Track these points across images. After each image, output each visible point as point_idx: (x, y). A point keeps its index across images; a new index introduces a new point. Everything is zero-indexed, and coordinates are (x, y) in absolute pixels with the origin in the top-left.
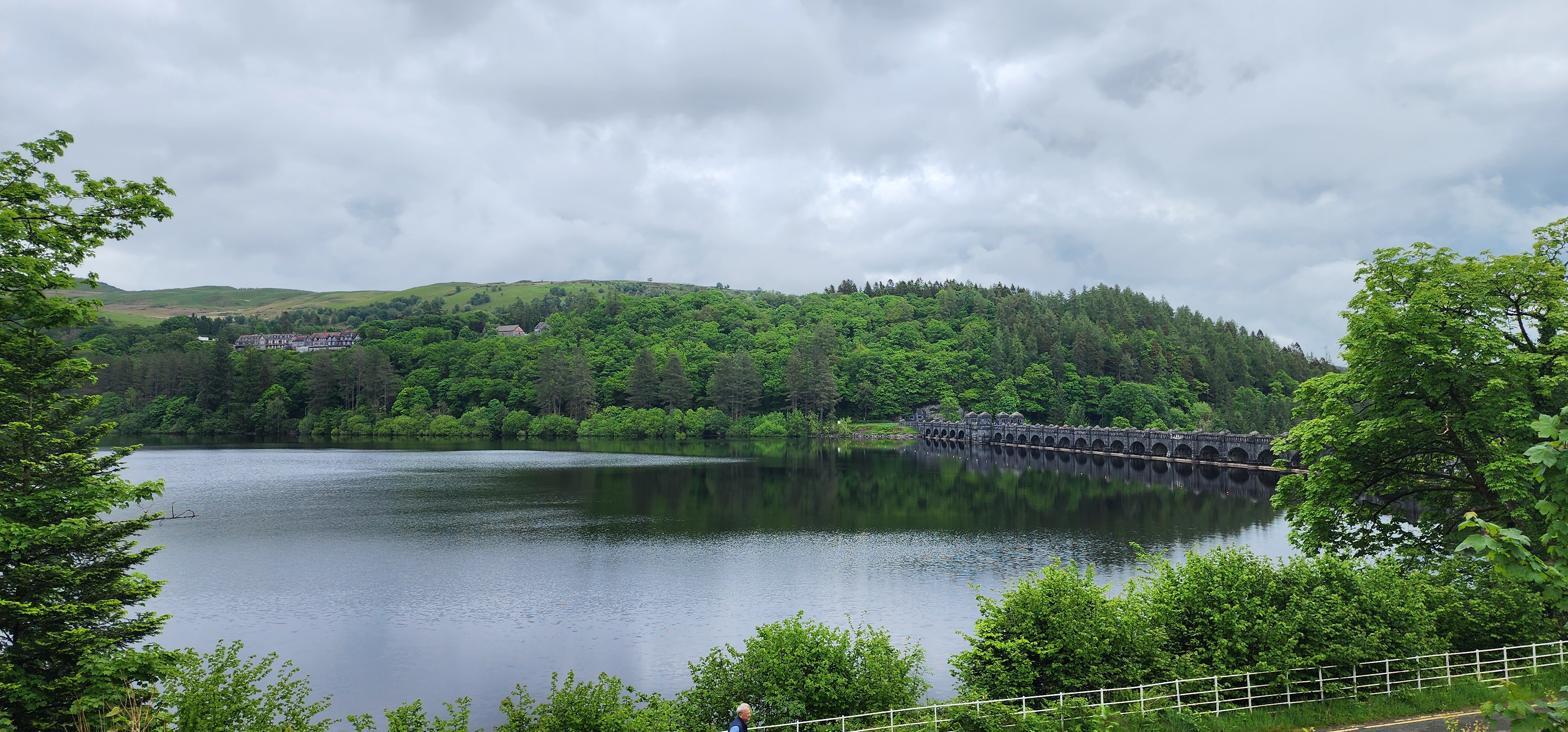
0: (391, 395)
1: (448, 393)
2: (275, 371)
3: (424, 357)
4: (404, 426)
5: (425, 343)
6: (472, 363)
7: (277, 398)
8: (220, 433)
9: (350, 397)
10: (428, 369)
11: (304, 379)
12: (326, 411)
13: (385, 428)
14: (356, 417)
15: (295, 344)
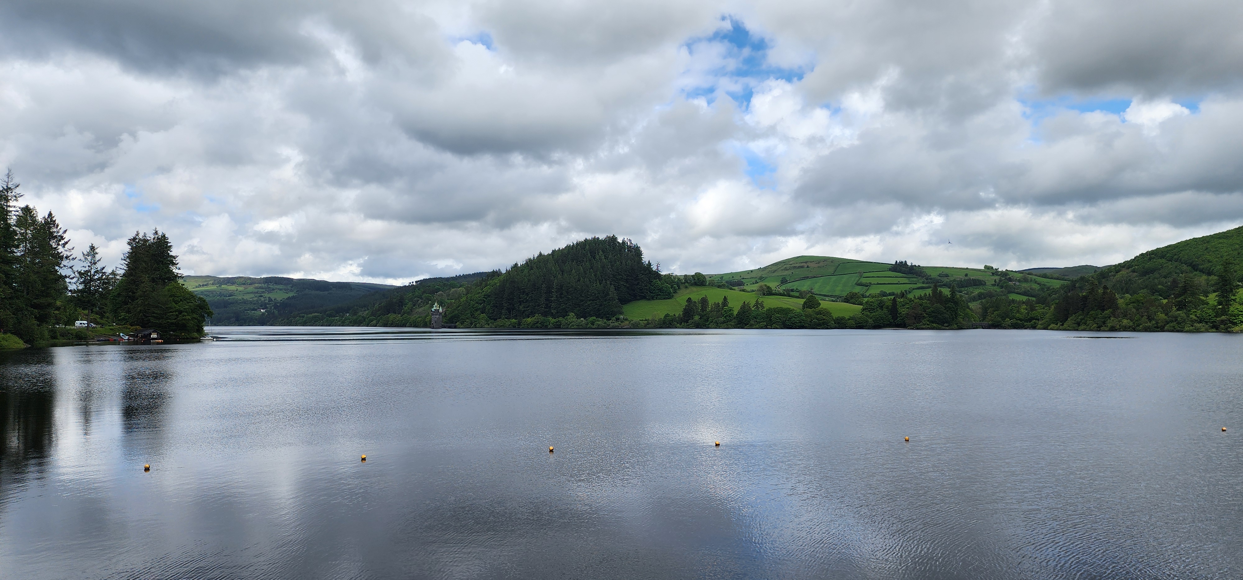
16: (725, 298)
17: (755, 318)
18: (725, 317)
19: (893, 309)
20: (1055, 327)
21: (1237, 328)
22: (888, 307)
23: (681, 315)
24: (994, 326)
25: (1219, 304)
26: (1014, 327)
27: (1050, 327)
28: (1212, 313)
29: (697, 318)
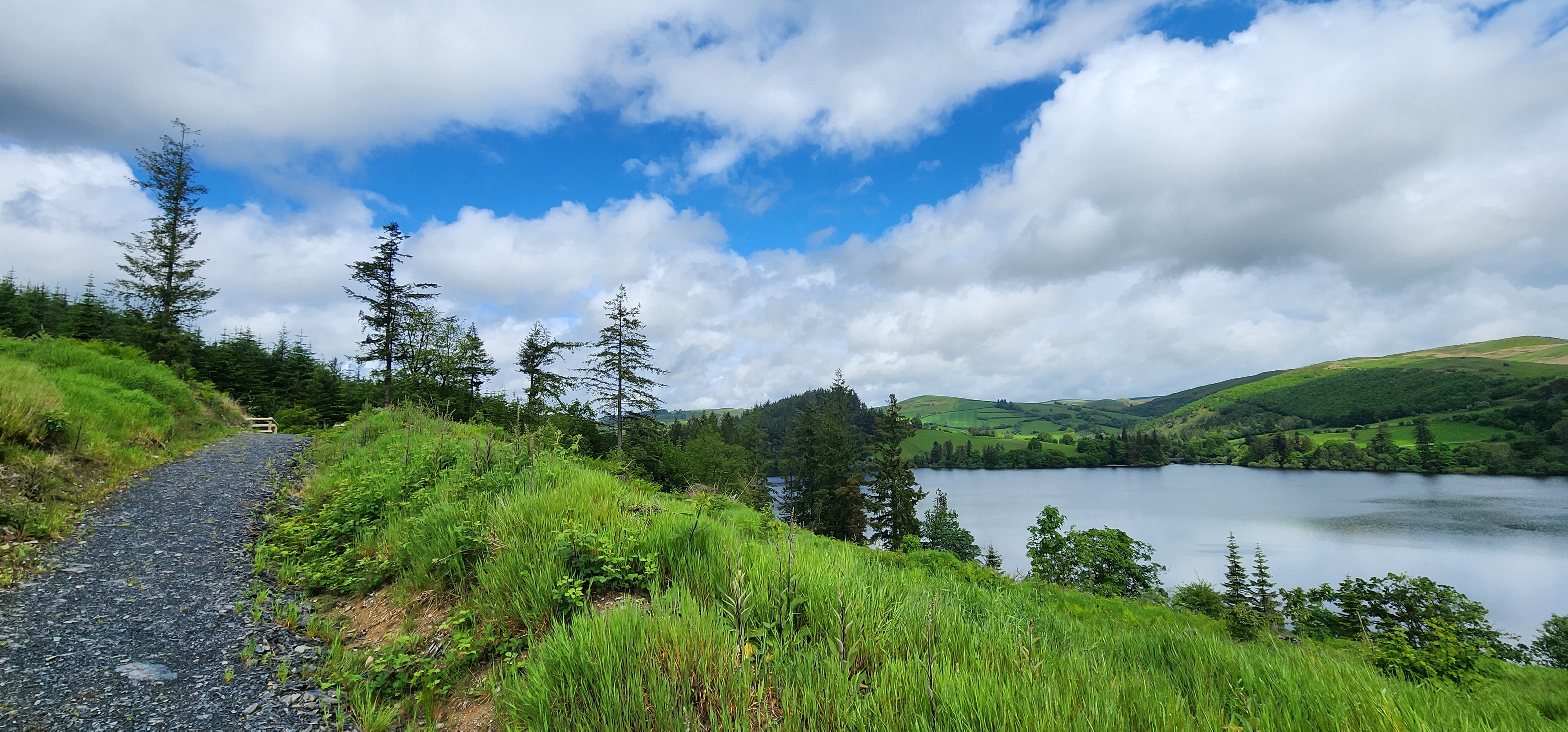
16: (969, 442)
17: (1001, 459)
18: (973, 458)
19: (1112, 451)
20: (1256, 464)
21: (1449, 469)
22: (1103, 448)
23: (929, 456)
24: (1186, 461)
25: (1418, 449)
26: (1203, 462)
27: (1249, 464)
28: (1419, 457)
29: (944, 459)
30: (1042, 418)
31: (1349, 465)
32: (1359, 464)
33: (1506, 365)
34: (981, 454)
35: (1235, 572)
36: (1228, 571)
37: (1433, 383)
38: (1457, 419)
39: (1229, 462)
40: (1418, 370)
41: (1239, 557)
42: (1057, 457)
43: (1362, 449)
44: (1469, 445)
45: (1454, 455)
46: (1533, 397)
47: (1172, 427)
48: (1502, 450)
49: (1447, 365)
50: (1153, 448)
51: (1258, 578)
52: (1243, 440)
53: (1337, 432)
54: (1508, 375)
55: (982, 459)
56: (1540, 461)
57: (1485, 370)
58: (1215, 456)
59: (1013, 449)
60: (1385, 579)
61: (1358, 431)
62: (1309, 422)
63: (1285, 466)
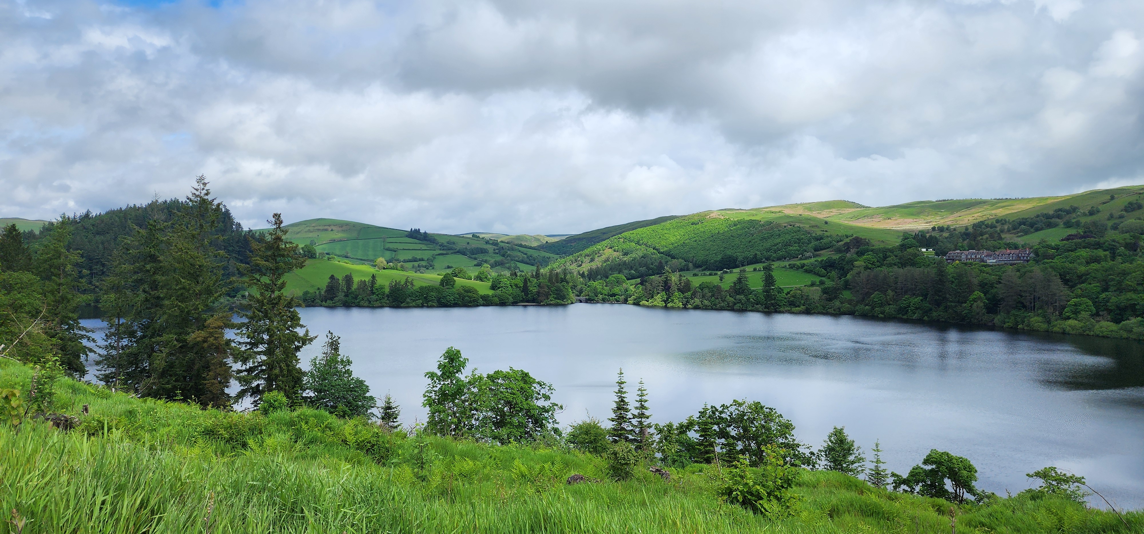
0: (1062, 304)
1: (1108, 304)
2: (976, 281)
3: (1087, 275)
4: (1073, 328)
5: (1088, 263)
6: (1128, 282)
7: (979, 302)
8: (943, 321)
9: (1031, 303)
10: (1090, 284)
11: (996, 287)
12: (1014, 312)
13: (1059, 328)
14: (1036, 318)
15: (985, 259)
16: (373, 277)
17: (409, 296)
18: (377, 295)
19: (525, 289)
20: (646, 303)
21: (782, 309)
22: (516, 285)
23: (323, 293)
24: (589, 301)
25: (764, 291)
26: (604, 301)
27: (641, 303)
28: (763, 298)
29: (341, 296)
30: (458, 252)
31: (715, 305)
32: (722, 304)
33: (826, 223)
34: (387, 290)
35: (621, 406)
36: (614, 406)
37: (779, 235)
38: (792, 267)
39: (625, 302)
40: (771, 223)
41: (625, 392)
42: (469, 294)
43: (726, 291)
44: (797, 289)
45: (786, 297)
46: (839, 251)
47: (580, 265)
48: (815, 294)
49: (791, 220)
50: (563, 286)
51: (638, 411)
52: (638, 280)
53: (710, 275)
54: (826, 231)
55: (388, 296)
56: (837, 303)
57: (813, 227)
58: (614, 295)
59: (424, 285)
60: (731, 405)
61: (724, 275)
62: (691, 265)
63: (669, 305)
